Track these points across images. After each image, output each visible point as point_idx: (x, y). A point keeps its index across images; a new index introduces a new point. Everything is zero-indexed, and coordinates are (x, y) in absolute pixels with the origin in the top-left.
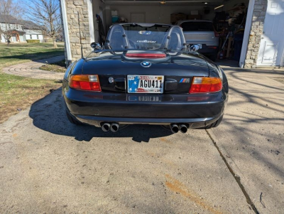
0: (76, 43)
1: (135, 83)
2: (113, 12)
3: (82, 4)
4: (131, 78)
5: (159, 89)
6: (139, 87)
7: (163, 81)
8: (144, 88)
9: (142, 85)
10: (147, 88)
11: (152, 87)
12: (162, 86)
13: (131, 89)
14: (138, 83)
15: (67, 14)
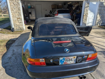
0: (15, 20)
1: (63, 60)
2: (28, 4)
3: (17, 4)
4: (61, 59)
5: (74, 61)
6: (65, 62)
7: (76, 58)
8: (67, 62)
9: (66, 61)
10: (69, 62)
11: (71, 61)
12: (75, 60)
13: (61, 63)
14: (64, 60)
15: (11, 8)
